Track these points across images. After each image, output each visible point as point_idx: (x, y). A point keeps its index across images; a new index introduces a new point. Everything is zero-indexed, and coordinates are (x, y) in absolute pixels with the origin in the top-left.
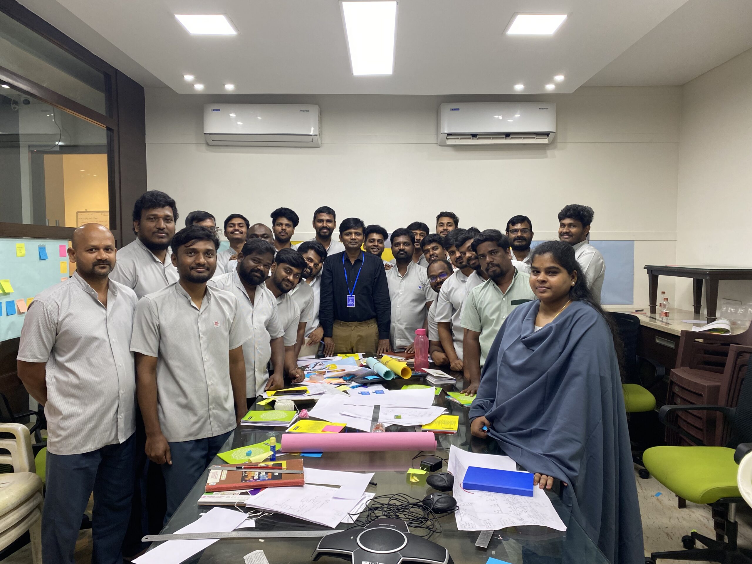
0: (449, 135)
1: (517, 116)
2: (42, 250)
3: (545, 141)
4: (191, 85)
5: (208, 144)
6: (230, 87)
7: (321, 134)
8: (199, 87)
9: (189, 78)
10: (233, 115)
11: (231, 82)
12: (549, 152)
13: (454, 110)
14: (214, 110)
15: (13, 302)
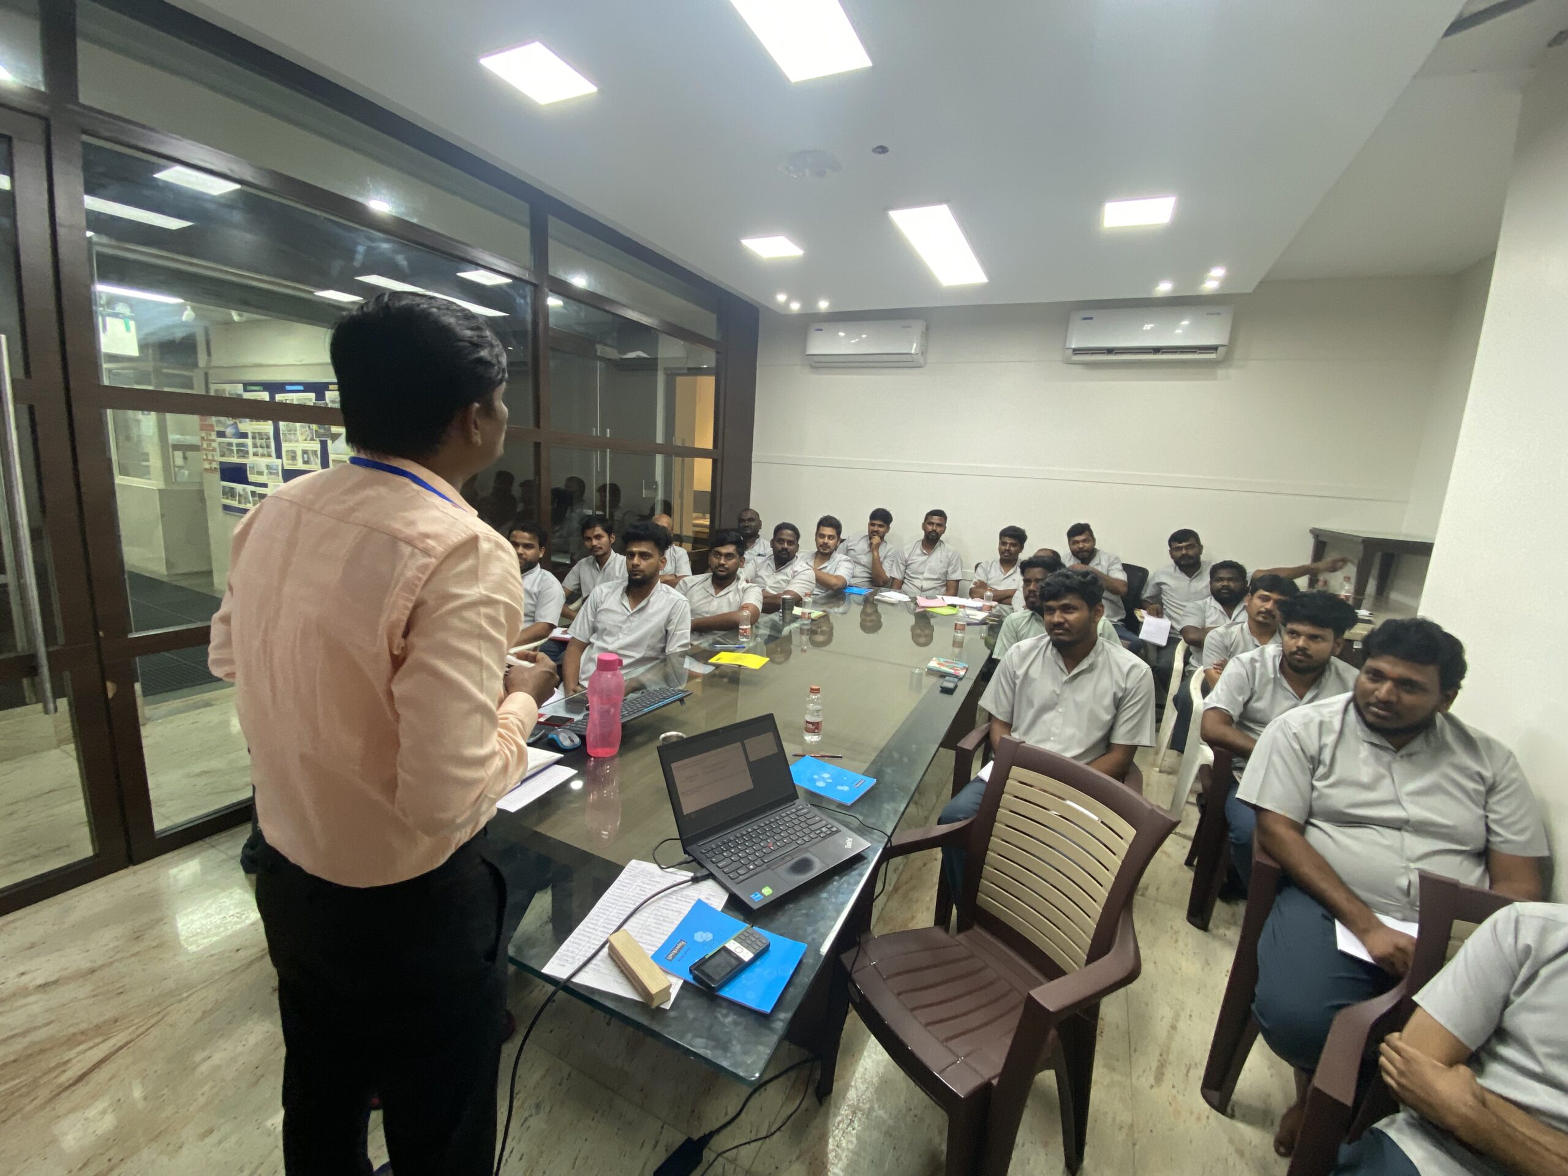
0: (1074, 350)
1: (1185, 323)
3: (1213, 356)
4: (787, 304)
5: (812, 367)
6: (823, 305)
7: (924, 352)
8: (795, 307)
9: (781, 298)
10: (842, 334)
12: (1220, 372)
13: (1085, 319)
14: (818, 329)
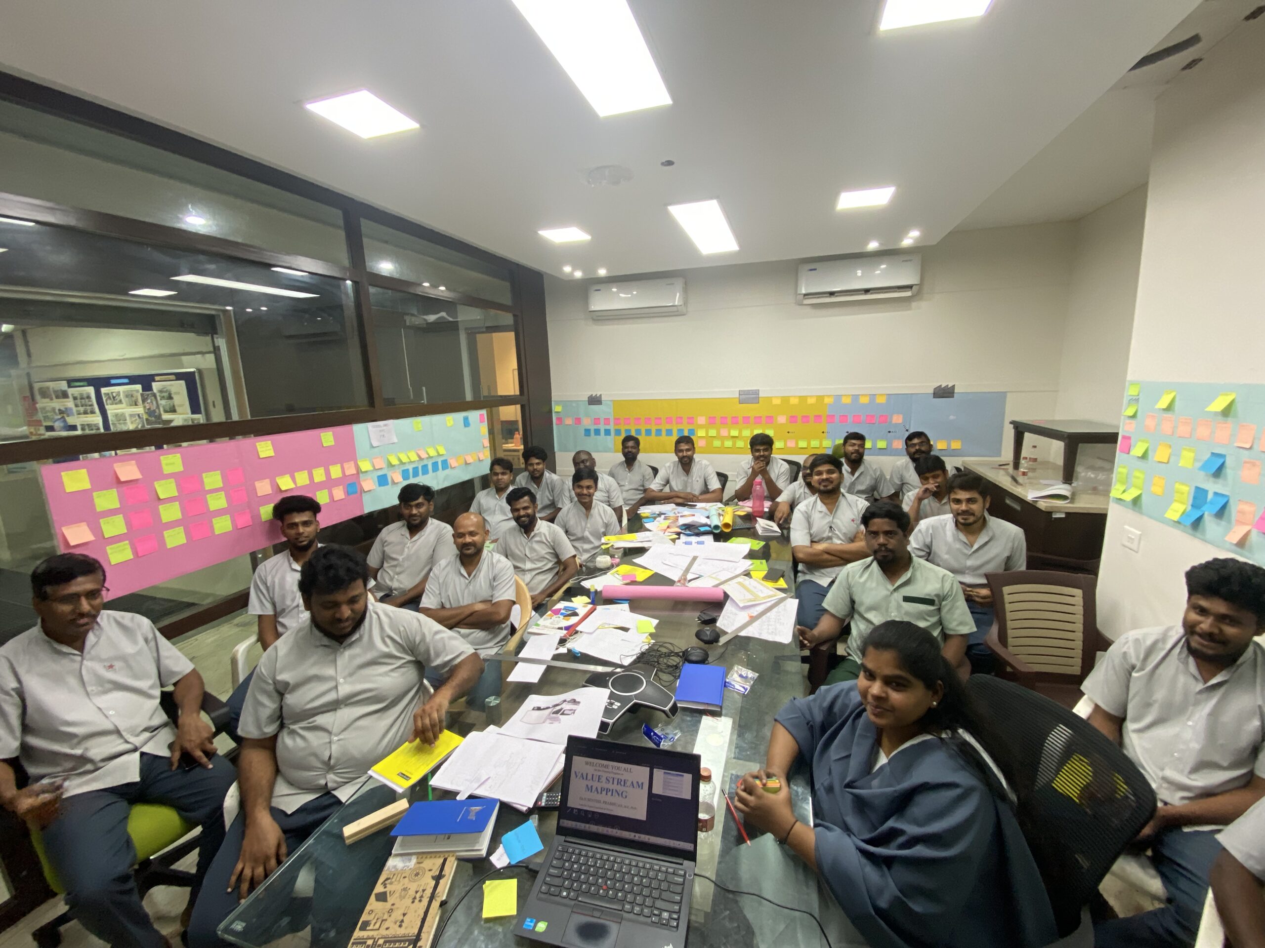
0: (805, 295)
2: (466, 419)
3: (908, 294)
4: (572, 273)
5: (593, 320)
6: (602, 272)
7: (686, 303)
8: (578, 274)
9: (567, 269)
11: (602, 266)
12: (914, 304)
13: (811, 270)
14: (596, 290)
15: (446, 460)
